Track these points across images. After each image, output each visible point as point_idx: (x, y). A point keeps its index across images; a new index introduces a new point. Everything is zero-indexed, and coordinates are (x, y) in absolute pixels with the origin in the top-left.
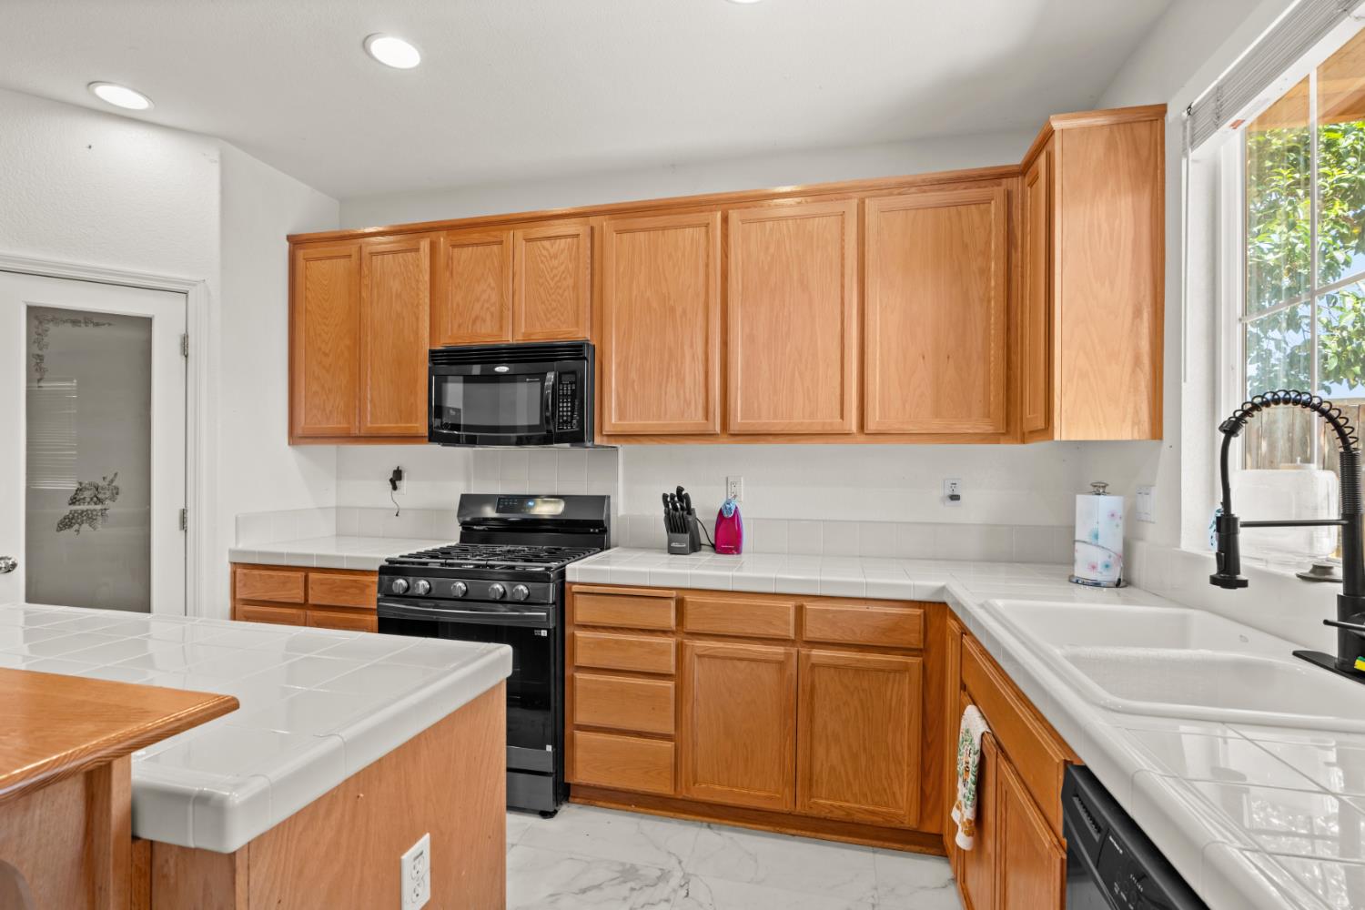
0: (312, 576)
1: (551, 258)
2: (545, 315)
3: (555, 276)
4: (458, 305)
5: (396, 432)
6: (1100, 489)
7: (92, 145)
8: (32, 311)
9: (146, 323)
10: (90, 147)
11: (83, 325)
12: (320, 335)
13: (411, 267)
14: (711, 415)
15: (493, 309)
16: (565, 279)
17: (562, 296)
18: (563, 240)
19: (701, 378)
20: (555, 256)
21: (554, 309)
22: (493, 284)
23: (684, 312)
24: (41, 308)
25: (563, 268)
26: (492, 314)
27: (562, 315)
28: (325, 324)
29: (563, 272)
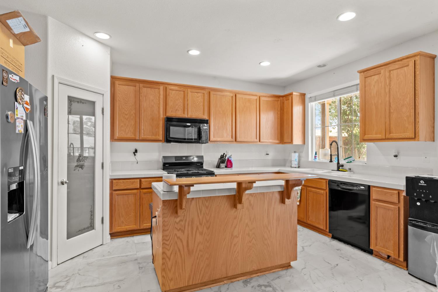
0: (142, 180)
1: (197, 97)
2: (195, 111)
3: (198, 102)
4: (171, 105)
5: (152, 139)
6: (295, 152)
7: (84, 45)
8: (69, 97)
9: (93, 103)
10: (83, 46)
11: (80, 103)
12: (124, 108)
13: (157, 93)
14: (233, 138)
15: (181, 108)
16: (200, 103)
17: (200, 107)
18: (200, 94)
19: (231, 129)
20: (198, 97)
21: (198, 110)
22: (181, 102)
23: (227, 114)
24: (70, 97)
25: (200, 100)
26: (181, 109)
27: (200, 112)
28: (126, 105)
29: (200, 101)
